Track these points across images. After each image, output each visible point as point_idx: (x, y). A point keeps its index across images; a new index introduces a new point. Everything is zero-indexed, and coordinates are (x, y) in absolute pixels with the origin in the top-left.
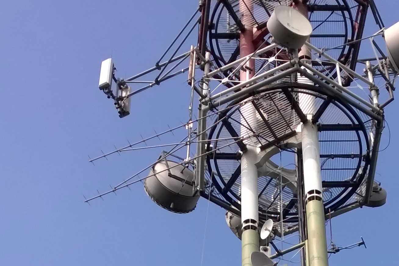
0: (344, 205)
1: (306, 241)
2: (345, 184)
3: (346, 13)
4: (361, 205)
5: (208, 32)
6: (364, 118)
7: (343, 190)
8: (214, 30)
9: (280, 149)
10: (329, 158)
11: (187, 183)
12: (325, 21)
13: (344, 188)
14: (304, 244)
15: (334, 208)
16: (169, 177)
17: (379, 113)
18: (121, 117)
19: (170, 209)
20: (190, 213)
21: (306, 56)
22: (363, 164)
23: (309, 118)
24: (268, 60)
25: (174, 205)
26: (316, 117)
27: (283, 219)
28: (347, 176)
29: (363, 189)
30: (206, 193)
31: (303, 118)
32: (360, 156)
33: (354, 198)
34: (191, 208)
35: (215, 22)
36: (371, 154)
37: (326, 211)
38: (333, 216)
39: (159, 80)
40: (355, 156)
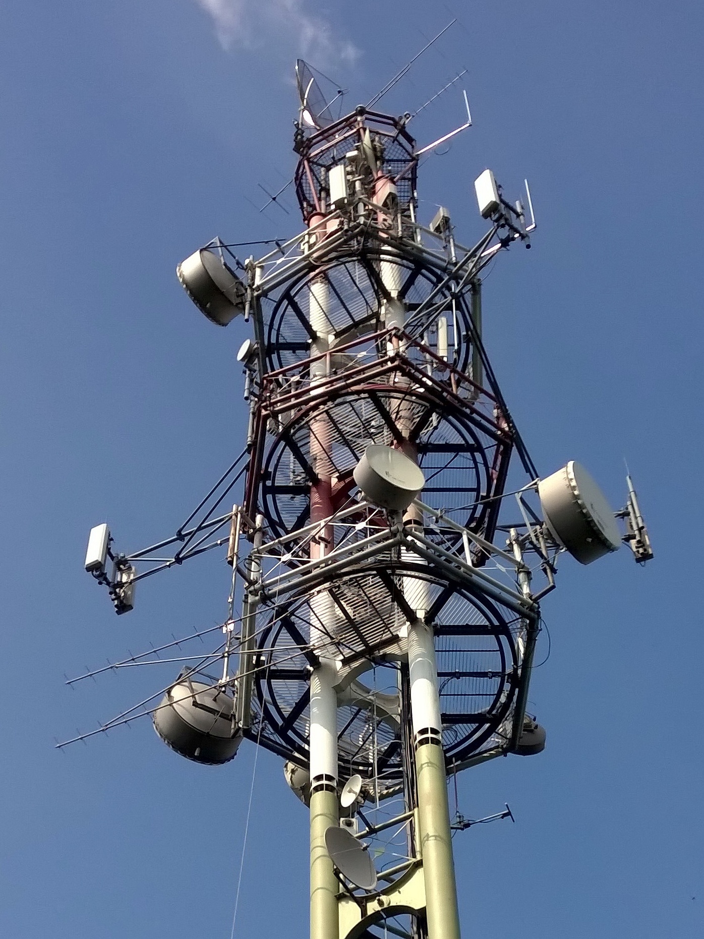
0: (477, 751)
1: (416, 810)
2: (479, 719)
3: (478, 455)
4: (504, 752)
5: (261, 485)
6: (508, 615)
7: (474, 727)
8: (271, 482)
9: (373, 664)
10: (452, 678)
11: (223, 716)
12: (445, 468)
13: (477, 725)
14: (413, 815)
15: (461, 756)
16: (194, 707)
17: (531, 608)
18: (119, 613)
19: (195, 759)
20: (227, 764)
21: (414, 520)
22: (507, 687)
23: (421, 615)
24: (354, 527)
25: (200, 753)
26: (431, 615)
27: (378, 775)
28: (483, 706)
29: (506, 726)
30: (253, 732)
31: (410, 615)
32: (502, 675)
33: (494, 740)
34: (229, 756)
35: (271, 469)
36: (519, 671)
37: (448, 761)
38: (459, 768)
39: (181, 556)
40: (495, 674)
